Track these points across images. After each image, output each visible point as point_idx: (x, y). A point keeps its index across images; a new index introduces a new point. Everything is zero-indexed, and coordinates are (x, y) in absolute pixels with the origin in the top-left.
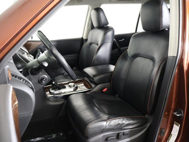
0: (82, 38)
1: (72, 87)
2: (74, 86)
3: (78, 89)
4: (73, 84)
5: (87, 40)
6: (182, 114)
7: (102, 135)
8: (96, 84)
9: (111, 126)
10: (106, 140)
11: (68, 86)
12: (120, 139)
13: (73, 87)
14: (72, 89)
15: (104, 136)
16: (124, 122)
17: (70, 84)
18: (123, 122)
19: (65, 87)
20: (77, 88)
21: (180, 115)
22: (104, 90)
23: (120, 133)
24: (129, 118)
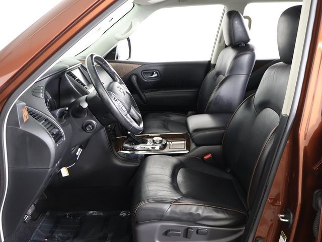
0: (210, 61)
1: (156, 144)
2: (161, 142)
3: (167, 149)
4: (160, 139)
5: (214, 65)
6: (290, 219)
7: (159, 224)
8: (198, 145)
9: (176, 213)
10: (166, 233)
11: (152, 141)
12: (190, 238)
13: (159, 144)
14: (157, 147)
15: (162, 226)
16: (200, 212)
17: (155, 139)
18: (198, 212)
19: (145, 142)
20: (165, 146)
21: (287, 221)
22: (206, 157)
23: (191, 228)
24: (211, 208)
